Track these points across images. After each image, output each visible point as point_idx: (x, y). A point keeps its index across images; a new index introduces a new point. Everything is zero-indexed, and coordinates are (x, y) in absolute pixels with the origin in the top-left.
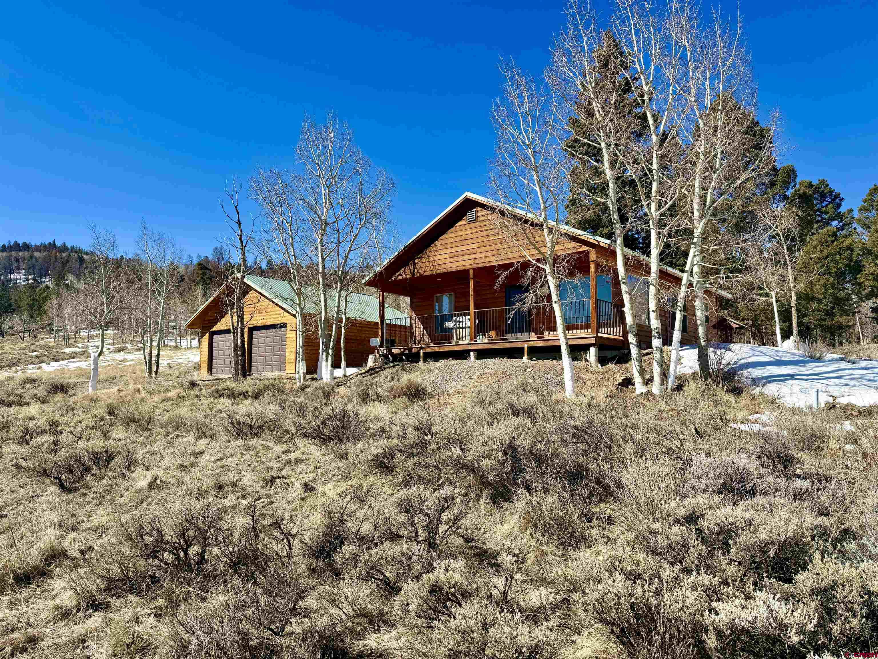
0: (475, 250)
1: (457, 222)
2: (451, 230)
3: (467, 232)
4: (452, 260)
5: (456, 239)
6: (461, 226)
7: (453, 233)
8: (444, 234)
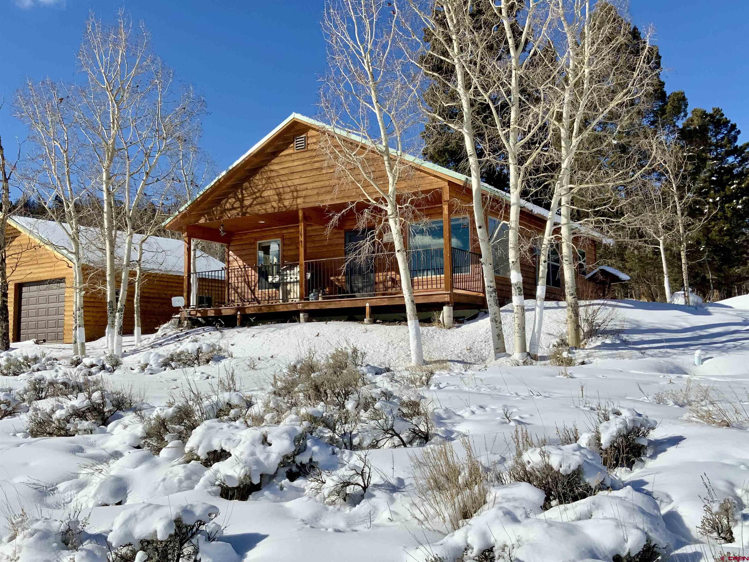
0: (305, 186)
1: (283, 150)
2: (275, 161)
3: (296, 164)
4: (276, 197)
5: (282, 172)
6: (287, 155)
7: (278, 164)
8: (266, 165)
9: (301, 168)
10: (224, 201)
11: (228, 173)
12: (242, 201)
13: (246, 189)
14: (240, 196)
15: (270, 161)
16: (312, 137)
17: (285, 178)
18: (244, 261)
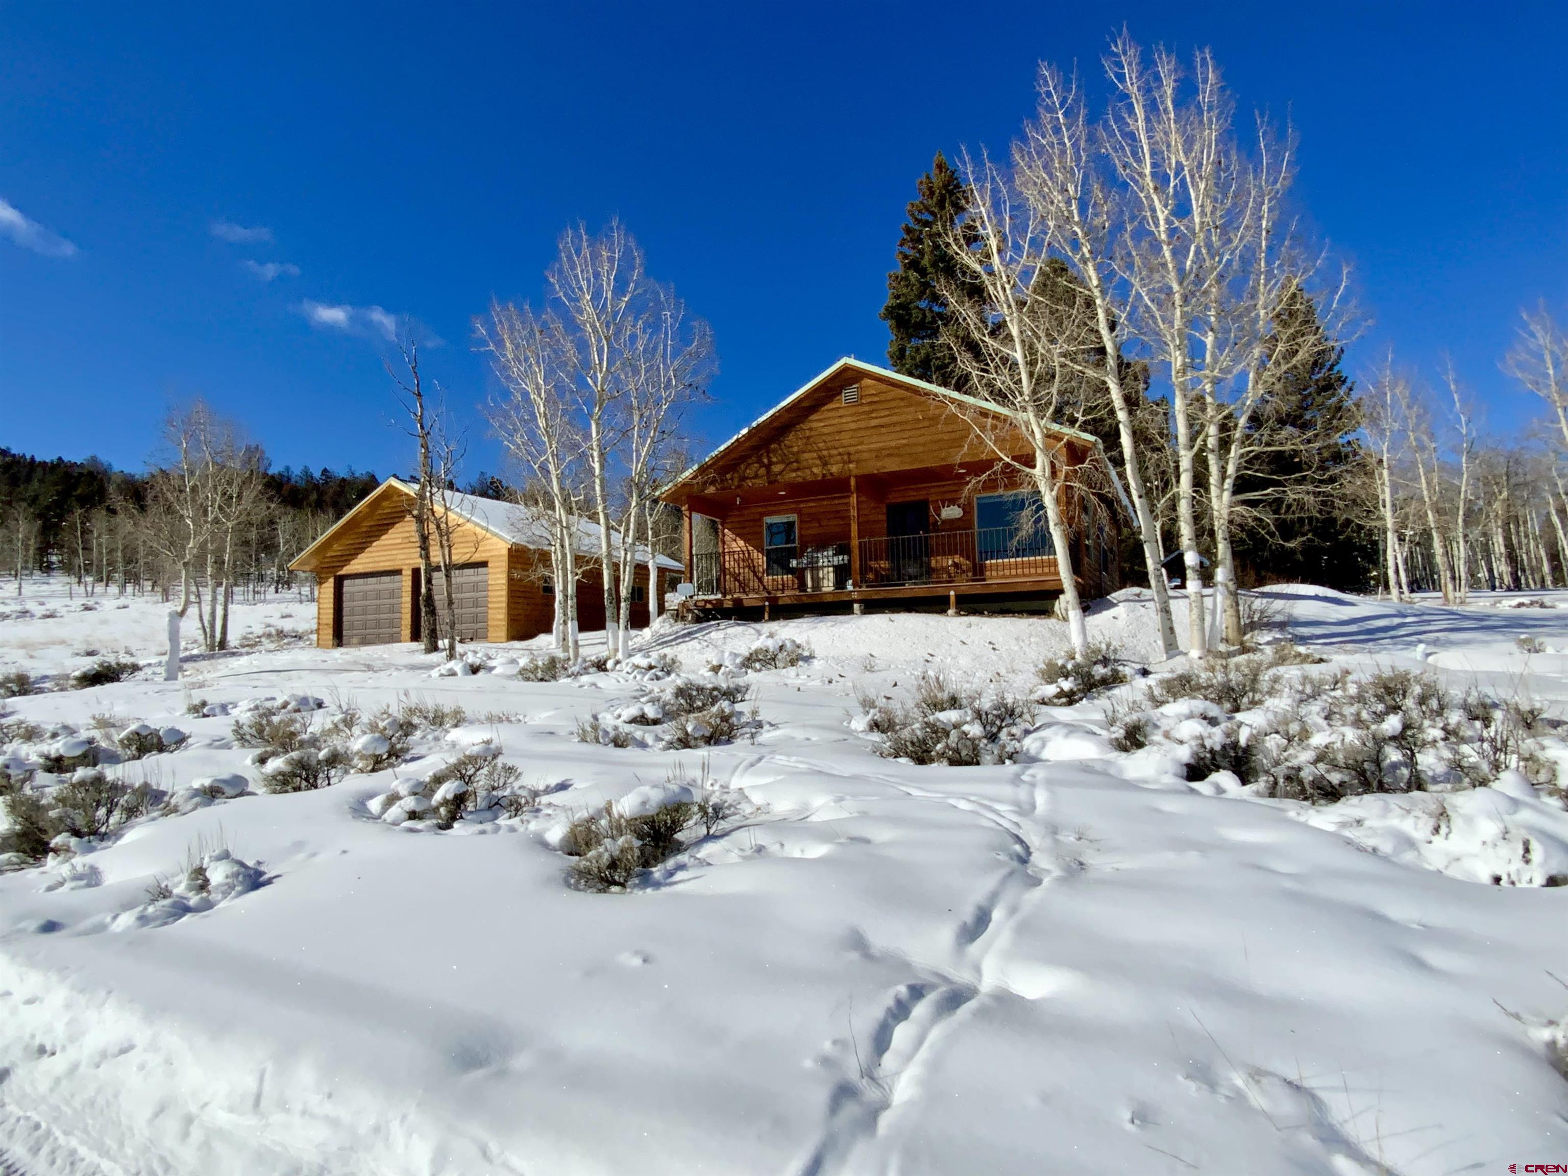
0: (859, 448)
1: (825, 404)
2: (814, 417)
3: (844, 420)
4: (818, 462)
5: (826, 430)
6: (833, 409)
7: (820, 420)
8: (803, 422)
9: (853, 426)
10: (743, 467)
11: (750, 432)
12: (768, 467)
13: (775, 451)
14: (766, 461)
15: (807, 416)
16: (868, 387)
17: (829, 438)
18: (746, 541)
